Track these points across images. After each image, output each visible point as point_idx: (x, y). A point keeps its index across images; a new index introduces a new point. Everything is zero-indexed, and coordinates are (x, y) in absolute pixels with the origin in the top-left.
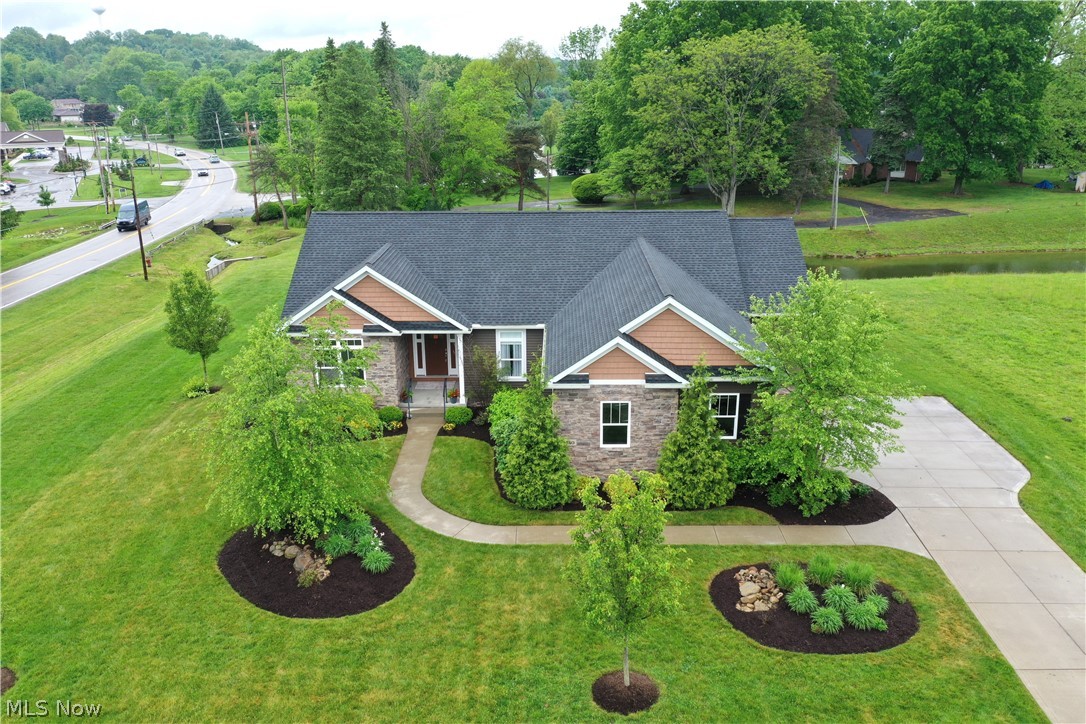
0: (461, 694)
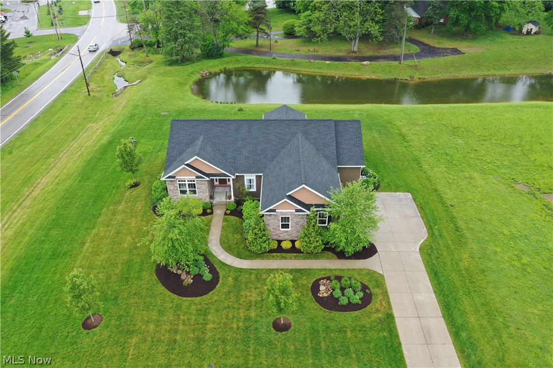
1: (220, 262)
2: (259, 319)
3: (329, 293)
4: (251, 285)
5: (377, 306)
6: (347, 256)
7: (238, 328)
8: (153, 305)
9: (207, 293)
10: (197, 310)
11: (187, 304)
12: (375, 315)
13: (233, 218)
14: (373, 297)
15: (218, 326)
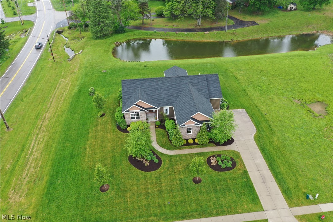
0: (175, 183)
1: (160, 153)
2: (186, 179)
3: (216, 163)
4: (178, 163)
5: (239, 167)
6: (220, 144)
7: (177, 184)
8: (133, 177)
9: (158, 169)
10: (155, 177)
11: (149, 175)
12: (239, 171)
13: (160, 130)
14: (236, 163)
15: (167, 184)
